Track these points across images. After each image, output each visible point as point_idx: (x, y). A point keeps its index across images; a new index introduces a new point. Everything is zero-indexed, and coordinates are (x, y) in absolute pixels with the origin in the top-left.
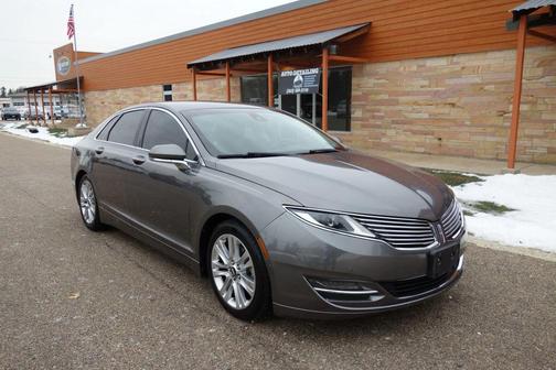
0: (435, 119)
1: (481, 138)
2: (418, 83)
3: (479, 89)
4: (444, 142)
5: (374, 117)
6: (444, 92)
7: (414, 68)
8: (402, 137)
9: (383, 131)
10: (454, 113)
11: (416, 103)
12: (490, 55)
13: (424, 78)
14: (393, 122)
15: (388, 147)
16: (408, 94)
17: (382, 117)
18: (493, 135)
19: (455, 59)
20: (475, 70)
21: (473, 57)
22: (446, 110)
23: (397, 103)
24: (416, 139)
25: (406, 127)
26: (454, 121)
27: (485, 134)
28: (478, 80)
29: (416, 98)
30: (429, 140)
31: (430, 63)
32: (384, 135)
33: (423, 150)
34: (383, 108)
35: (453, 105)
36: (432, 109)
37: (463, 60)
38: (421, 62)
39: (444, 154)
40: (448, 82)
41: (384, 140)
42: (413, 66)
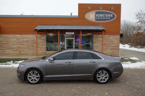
0: (19, 48)
1: (29, 51)
2: (14, 40)
3: (28, 41)
4: (21, 52)
5: (2, 47)
6: (20, 42)
7: (13, 36)
8: (11, 52)
9: (5, 50)
10: (23, 46)
11: (14, 44)
12: (29, 35)
13: (15, 39)
14: (8, 48)
15: (7, 54)
16: (11, 42)
17: (4, 47)
18: (31, 50)
19: (22, 35)
20: (27, 38)
21: (26, 35)
22: (21, 45)
23: (9, 44)
24: (14, 52)
25: (11, 49)
26: (23, 48)
27: (30, 50)
28: (27, 40)
29: (14, 43)
30: (17, 52)
31: (16, 35)
32: (5, 51)
33: (16, 54)
34: (5, 45)
35: (23, 44)
36: (18, 45)
37: (24, 36)
38: (14, 35)
39: (22, 55)
40: (21, 40)
41: (5, 53)
42: (12, 36)
